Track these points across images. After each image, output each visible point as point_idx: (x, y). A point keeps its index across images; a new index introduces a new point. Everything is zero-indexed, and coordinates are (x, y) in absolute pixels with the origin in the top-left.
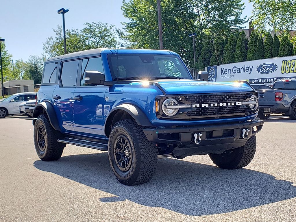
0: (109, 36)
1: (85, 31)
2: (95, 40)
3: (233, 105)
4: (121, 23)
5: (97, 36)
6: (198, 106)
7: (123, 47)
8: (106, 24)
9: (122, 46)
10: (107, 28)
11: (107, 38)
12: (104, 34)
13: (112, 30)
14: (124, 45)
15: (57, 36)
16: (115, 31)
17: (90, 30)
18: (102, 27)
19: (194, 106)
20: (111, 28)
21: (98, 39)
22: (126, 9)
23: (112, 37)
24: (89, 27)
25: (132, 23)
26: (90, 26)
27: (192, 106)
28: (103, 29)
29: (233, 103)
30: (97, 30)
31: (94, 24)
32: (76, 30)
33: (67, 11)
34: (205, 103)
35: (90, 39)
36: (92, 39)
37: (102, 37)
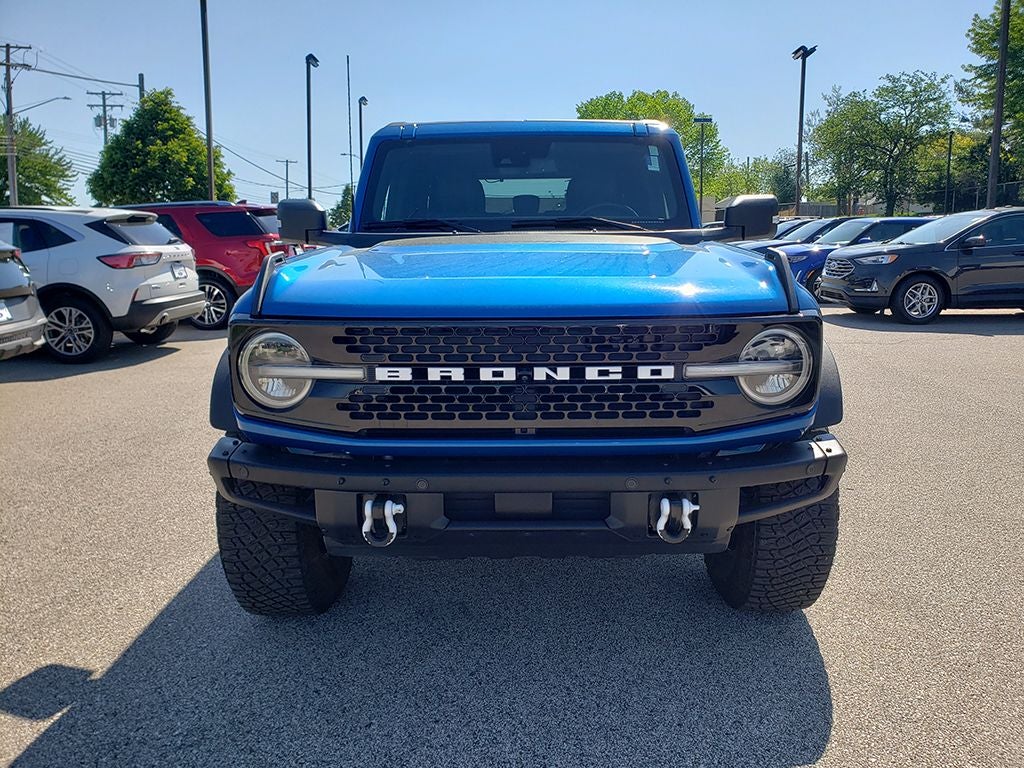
0: (934, 99)
1: (882, 92)
2: (902, 112)
3: (619, 377)
4: (963, 66)
5: (907, 103)
6: (405, 374)
7: (967, 123)
8: (934, 74)
9: (964, 120)
10: (935, 82)
11: (931, 104)
12: (924, 95)
13: (943, 87)
14: (969, 117)
15: (830, 109)
16: (952, 87)
17: (892, 91)
18: (923, 80)
19: (382, 374)
20: (943, 81)
21: (910, 108)
22: (977, 34)
23: (944, 101)
24: (890, 85)
25: (989, 66)
26: (894, 80)
27: (371, 374)
28: (923, 84)
29: (619, 369)
30: (909, 88)
31: (904, 77)
32: (861, 93)
33: (813, 50)
34: (442, 361)
35: (891, 110)
36: (896, 109)
37: (921, 102)
